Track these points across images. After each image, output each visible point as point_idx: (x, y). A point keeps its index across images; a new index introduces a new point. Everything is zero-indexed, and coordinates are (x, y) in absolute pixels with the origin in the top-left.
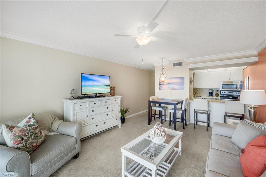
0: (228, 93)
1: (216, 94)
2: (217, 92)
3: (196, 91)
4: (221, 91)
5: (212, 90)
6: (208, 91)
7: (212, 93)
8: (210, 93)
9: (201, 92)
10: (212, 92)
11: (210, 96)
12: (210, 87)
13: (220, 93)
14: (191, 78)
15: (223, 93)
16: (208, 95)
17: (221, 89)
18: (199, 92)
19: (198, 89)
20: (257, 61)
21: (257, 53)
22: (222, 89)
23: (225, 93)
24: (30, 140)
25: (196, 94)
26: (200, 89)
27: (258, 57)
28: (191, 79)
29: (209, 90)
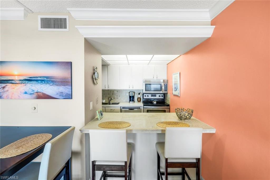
0: (151, 96)
1: (138, 99)
2: (139, 95)
3: (113, 94)
4: (143, 94)
5: (133, 93)
6: (128, 95)
7: (133, 97)
8: (130, 97)
9: (119, 96)
10: (133, 95)
11: (131, 102)
12: (131, 89)
13: (142, 96)
14: (94, 67)
15: (145, 96)
16: (129, 101)
17: (144, 92)
18: (117, 96)
19: (116, 92)
20: (210, 36)
21: (210, 20)
22: (146, 91)
23: (148, 96)
25: (111, 99)
26: (118, 91)
27: (214, 27)
28: (94, 70)
29: (129, 92)
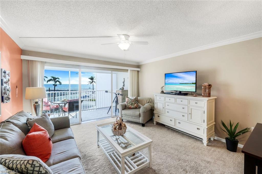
24: (129, 104)
